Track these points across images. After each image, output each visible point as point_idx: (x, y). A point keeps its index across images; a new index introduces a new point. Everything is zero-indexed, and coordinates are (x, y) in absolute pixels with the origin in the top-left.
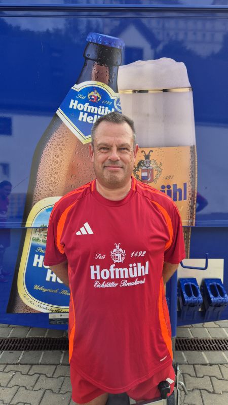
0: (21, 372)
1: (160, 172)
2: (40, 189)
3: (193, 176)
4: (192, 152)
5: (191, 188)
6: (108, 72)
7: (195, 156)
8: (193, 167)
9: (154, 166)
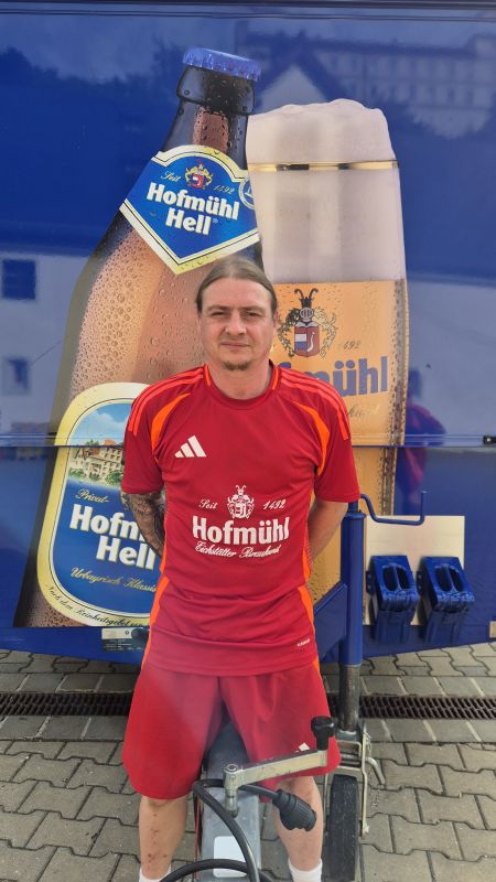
0: (42, 755)
1: (332, 334)
2: (86, 367)
3: (400, 343)
4: (399, 292)
5: (395, 366)
6: (226, 127)
7: (404, 301)
8: (399, 324)
9: (320, 321)
